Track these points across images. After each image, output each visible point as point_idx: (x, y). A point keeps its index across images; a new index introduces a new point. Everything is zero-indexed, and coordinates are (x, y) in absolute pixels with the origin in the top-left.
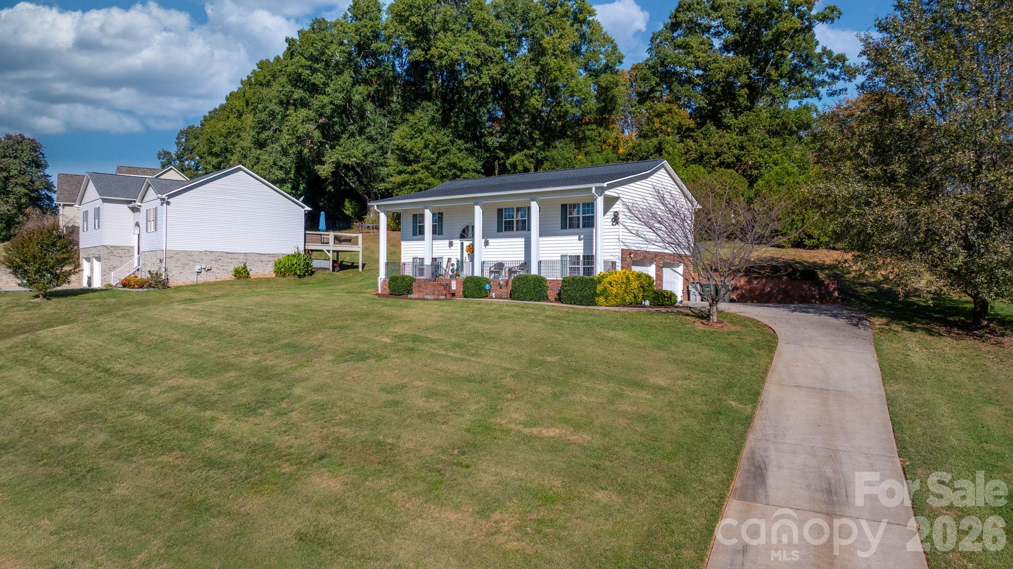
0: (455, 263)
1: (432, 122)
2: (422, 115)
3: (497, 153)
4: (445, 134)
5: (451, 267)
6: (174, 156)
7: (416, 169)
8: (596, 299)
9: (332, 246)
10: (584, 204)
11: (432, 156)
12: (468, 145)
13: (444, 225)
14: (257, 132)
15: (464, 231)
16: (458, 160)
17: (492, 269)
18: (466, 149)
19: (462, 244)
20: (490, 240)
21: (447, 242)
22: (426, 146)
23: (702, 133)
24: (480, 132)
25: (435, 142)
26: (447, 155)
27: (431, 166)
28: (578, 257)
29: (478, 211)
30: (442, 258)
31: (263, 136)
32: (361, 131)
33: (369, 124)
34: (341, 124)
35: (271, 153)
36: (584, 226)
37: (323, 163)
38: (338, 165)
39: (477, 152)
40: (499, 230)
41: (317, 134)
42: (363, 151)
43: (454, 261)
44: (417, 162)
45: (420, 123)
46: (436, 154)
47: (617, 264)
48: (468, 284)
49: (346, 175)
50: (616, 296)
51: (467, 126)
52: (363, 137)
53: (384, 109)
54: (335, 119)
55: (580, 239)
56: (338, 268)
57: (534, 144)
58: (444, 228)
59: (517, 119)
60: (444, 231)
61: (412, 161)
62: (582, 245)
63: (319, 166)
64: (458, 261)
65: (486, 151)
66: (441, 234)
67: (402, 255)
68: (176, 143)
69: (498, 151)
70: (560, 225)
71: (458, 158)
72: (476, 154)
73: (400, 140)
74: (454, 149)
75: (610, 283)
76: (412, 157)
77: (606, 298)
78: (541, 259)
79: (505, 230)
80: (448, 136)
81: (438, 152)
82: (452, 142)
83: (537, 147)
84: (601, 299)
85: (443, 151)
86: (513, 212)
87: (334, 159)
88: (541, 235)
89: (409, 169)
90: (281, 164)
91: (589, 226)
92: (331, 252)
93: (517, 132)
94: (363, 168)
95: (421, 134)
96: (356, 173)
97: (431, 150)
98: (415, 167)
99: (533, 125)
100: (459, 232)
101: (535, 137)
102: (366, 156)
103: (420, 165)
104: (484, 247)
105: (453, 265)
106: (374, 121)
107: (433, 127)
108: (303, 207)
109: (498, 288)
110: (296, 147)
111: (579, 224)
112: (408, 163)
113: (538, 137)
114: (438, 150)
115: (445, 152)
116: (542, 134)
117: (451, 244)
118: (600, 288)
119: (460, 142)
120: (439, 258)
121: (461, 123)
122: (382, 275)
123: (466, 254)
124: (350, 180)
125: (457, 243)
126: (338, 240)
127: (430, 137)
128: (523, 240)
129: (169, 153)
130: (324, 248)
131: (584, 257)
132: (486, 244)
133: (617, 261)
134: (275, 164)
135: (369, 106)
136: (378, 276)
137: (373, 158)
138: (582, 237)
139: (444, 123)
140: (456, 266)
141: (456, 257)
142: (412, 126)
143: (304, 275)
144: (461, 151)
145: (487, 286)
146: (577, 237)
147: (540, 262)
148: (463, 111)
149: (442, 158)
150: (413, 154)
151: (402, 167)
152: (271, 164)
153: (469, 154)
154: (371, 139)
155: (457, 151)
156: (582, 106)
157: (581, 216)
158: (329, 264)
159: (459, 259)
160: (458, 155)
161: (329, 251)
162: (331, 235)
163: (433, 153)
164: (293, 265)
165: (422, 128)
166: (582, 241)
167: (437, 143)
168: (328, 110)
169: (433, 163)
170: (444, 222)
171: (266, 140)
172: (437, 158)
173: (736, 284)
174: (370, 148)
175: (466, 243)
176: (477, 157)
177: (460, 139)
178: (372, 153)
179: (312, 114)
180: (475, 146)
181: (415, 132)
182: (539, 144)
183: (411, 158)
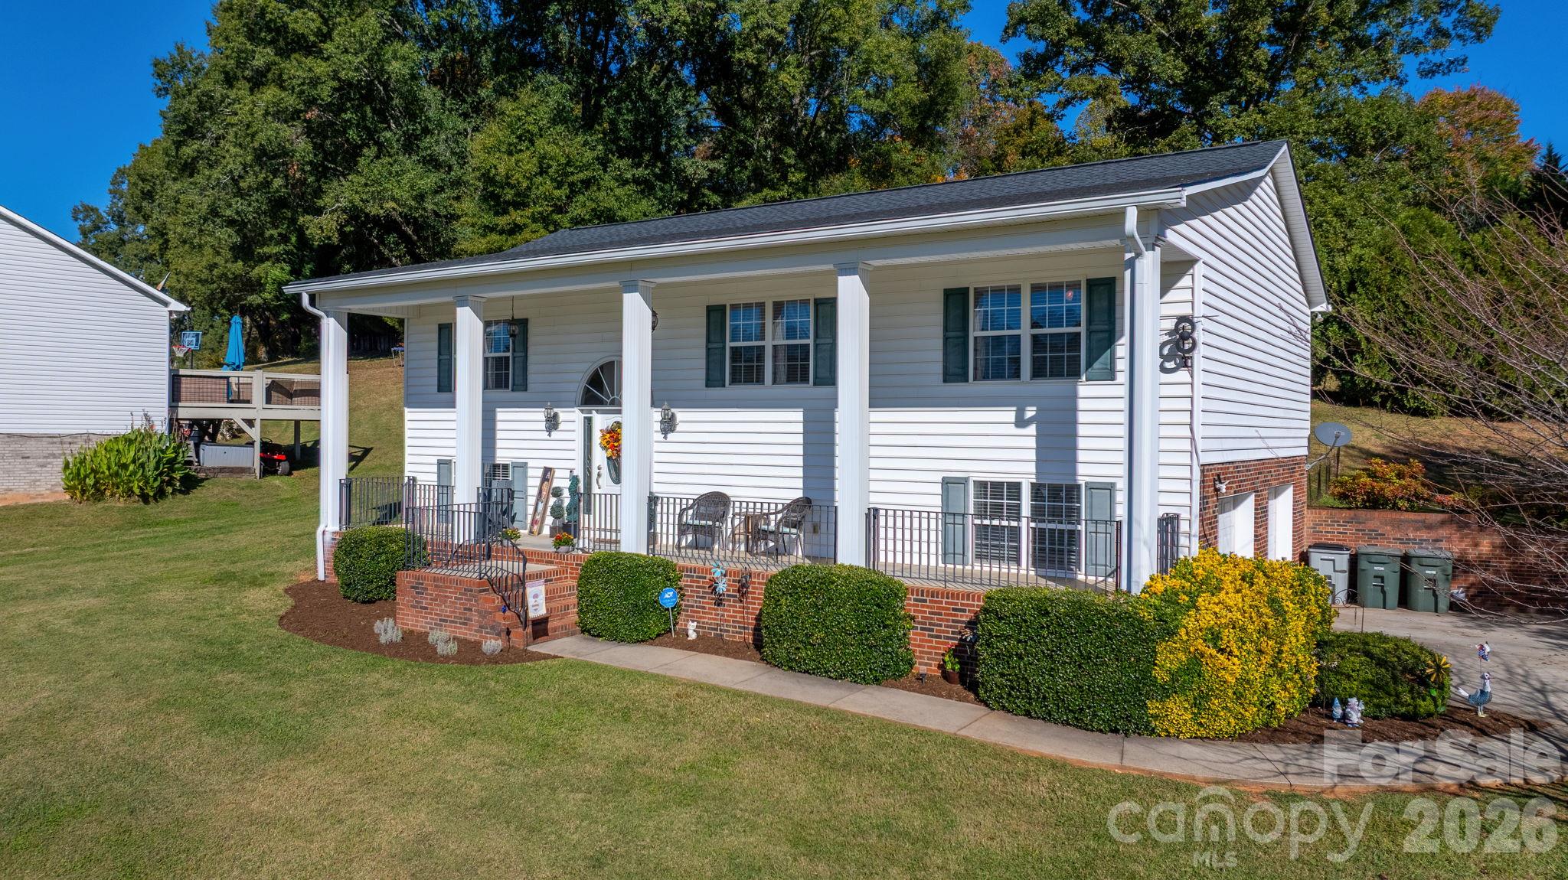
0: (567, 484)
1: (560, 117)
2: (535, 101)
3: (704, 195)
4: (586, 143)
5: (552, 501)
6: (104, 215)
7: (519, 221)
8: (1153, 707)
9: (259, 409)
10: (1037, 290)
11: (557, 193)
12: (640, 172)
13: (531, 359)
14: (174, 142)
15: (595, 381)
16: (616, 205)
17: (689, 518)
18: (636, 181)
19: (588, 422)
20: (681, 415)
21: (539, 415)
22: (542, 171)
23: (1170, 145)
24: (667, 144)
25: (563, 161)
26: (592, 192)
27: (556, 217)
28: (1015, 488)
29: (635, 311)
30: (524, 466)
31: (188, 151)
32: (410, 145)
33: (426, 131)
34: (361, 126)
35: (203, 189)
36: (1038, 372)
37: (319, 212)
38: (355, 214)
39: (662, 189)
40: (713, 380)
41: (302, 146)
42: (412, 187)
43: (562, 481)
44: (517, 206)
45: (530, 119)
46: (565, 191)
47: (1184, 526)
48: (595, 586)
49: (382, 242)
50: (1239, 696)
51: (637, 127)
52: (414, 158)
53: (464, 101)
54: (347, 116)
55: (1021, 422)
56: (284, 466)
57: (784, 177)
58: (531, 368)
59: (748, 123)
60: (531, 378)
61: (508, 203)
62: (1032, 443)
63: (309, 217)
64: (574, 480)
65: (681, 189)
66: (524, 387)
67: (408, 451)
68: (111, 192)
69: (706, 191)
70: (939, 368)
71: (618, 199)
72: (660, 194)
73: (483, 156)
74: (607, 180)
75: (1214, 637)
76: (509, 195)
77: (1200, 703)
78: (875, 500)
79: (734, 381)
80: (593, 149)
81: (572, 185)
82: (604, 163)
83: (791, 184)
84: (1177, 710)
85: (582, 181)
86: (762, 316)
87: (343, 203)
88: (877, 400)
89: (502, 221)
90: (228, 212)
91: (1056, 374)
92: (258, 424)
93: (746, 152)
94: (419, 226)
95: (532, 143)
96: (404, 237)
97: (553, 180)
98: (516, 216)
99: (782, 136)
100: (578, 382)
101: (787, 161)
102: (421, 198)
103: (528, 212)
104: (660, 436)
105: (557, 493)
106: (440, 125)
107: (560, 128)
108: (166, 304)
109: (708, 602)
110: (255, 174)
111: (1016, 362)
112: (501, 208)
113: (793, 162)
114: (571, 179)
115: (587, 183)
116: (801, 156)
117: (552, 423)
118: (1168, 659)
119: (624, 163)
120: (515, 466)
121: (625, 121)
122: (330, 523)
123: (600, 457)
124: (391, 250)
125: (572, 418)
126: (277, 391)
127: (551, 149)
128: (798, 415)
129: (94, 210)
130: (237, 415)
131: (1037, 490)
132: (668, 425)
133: (1184, 514)
134: (214, 212)
135: (429, 93)
136: (318, 524)
137: (436, 204)
138: (1030, 412)
139: (589, 121)
140: (566, 493)
141: (570, 465)
142: (510, 125)
143: (161, 494)
144: (625, 182)
145: (668, 596)
146: (1009, 415)
147: (873, 515)
148: (628, 96)
149: (581, 198)
150: (512, 187)
151: (487, 219)
152: (203, 212)
153: (642, 192)
154: (432, 163)
155: (614, 184)
156: (889, 95)
157: (1025, 332)
158: (252, 458)
159: (579, 472)
160: (618, 191)
161: (250, 423)
162: (258, 380)
163: (559, 186)
164: (125, 466)
165: (534, 129)
166: (1032, 429)
167: (568, 164)
168: (325, 92)
169: (559, 210)
170: (532, 349)
171: (195, 159)
172: (568, 197)
173: (1464, 552)
174: (430, 181)
175: (601, 421)
176: (661, 201)
177: (621, 157)
178: (436, 192)
179: (291, 101)
180: (658, 177)
181: (519, 138)
182: (796, 177)
183: (508, 197)
